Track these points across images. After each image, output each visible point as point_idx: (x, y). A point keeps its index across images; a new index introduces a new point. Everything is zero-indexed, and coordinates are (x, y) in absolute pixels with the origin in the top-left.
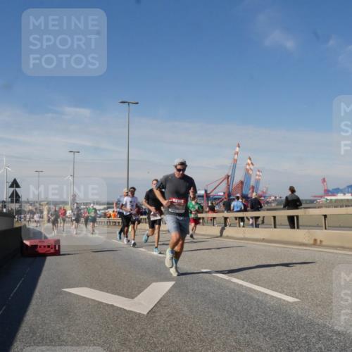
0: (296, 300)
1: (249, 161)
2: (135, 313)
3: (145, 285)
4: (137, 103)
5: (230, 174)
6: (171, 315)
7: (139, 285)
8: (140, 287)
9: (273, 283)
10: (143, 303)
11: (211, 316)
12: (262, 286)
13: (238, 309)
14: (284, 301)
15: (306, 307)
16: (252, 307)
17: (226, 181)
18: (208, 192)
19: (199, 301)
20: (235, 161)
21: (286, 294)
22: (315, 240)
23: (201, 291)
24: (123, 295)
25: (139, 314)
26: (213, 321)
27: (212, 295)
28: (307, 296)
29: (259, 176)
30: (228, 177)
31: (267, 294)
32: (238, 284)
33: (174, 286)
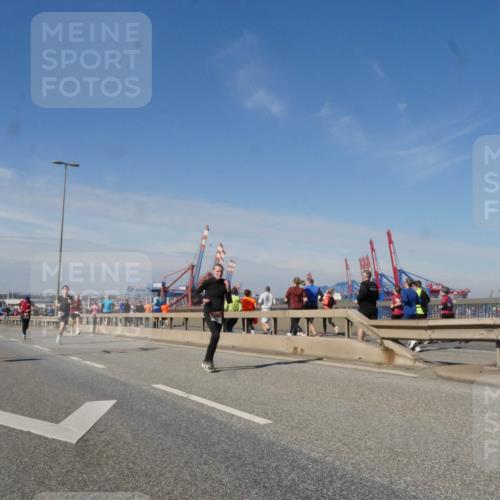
0: (269, 422)
1: (220, 249)
2: (60, 442)
3: (76, 405)
4: (77, 165)
5: (195, 264)
6: (108, 443)
7: (67, 404)
8: (69, 408)
9: (242, 402)
10: (72, 429)
11: (161, 444)
12: (228, 405)
13: (196, 433)
14: (254, 423)
15: (280, 431)
16: (213, 432)
17: (190, 272)
18: (167, 285)
19: (146, 426)
20: (203, 247)
21: (257, 415)
22: (296, 349)
23: (150, 412)
24: (44, 419)
25: (66, 443)
26: (163, 449)
27: (164, 417)
28: (282, 416)
29: (232, 267)
30: (193, 267)
31: (233, 415)
32: (198, 403)
33: (114, 406)
